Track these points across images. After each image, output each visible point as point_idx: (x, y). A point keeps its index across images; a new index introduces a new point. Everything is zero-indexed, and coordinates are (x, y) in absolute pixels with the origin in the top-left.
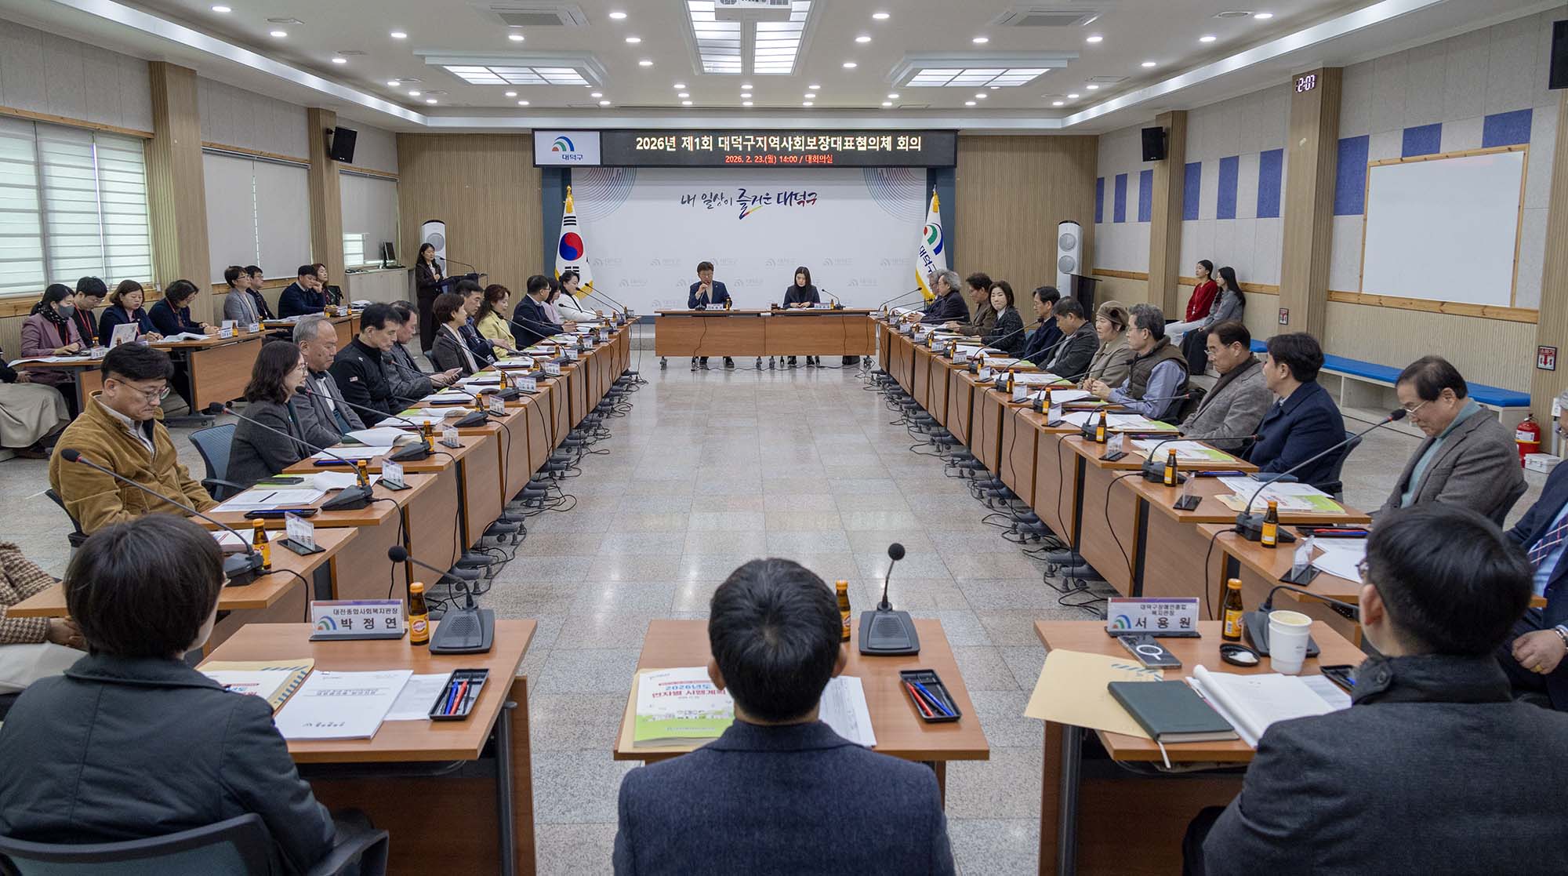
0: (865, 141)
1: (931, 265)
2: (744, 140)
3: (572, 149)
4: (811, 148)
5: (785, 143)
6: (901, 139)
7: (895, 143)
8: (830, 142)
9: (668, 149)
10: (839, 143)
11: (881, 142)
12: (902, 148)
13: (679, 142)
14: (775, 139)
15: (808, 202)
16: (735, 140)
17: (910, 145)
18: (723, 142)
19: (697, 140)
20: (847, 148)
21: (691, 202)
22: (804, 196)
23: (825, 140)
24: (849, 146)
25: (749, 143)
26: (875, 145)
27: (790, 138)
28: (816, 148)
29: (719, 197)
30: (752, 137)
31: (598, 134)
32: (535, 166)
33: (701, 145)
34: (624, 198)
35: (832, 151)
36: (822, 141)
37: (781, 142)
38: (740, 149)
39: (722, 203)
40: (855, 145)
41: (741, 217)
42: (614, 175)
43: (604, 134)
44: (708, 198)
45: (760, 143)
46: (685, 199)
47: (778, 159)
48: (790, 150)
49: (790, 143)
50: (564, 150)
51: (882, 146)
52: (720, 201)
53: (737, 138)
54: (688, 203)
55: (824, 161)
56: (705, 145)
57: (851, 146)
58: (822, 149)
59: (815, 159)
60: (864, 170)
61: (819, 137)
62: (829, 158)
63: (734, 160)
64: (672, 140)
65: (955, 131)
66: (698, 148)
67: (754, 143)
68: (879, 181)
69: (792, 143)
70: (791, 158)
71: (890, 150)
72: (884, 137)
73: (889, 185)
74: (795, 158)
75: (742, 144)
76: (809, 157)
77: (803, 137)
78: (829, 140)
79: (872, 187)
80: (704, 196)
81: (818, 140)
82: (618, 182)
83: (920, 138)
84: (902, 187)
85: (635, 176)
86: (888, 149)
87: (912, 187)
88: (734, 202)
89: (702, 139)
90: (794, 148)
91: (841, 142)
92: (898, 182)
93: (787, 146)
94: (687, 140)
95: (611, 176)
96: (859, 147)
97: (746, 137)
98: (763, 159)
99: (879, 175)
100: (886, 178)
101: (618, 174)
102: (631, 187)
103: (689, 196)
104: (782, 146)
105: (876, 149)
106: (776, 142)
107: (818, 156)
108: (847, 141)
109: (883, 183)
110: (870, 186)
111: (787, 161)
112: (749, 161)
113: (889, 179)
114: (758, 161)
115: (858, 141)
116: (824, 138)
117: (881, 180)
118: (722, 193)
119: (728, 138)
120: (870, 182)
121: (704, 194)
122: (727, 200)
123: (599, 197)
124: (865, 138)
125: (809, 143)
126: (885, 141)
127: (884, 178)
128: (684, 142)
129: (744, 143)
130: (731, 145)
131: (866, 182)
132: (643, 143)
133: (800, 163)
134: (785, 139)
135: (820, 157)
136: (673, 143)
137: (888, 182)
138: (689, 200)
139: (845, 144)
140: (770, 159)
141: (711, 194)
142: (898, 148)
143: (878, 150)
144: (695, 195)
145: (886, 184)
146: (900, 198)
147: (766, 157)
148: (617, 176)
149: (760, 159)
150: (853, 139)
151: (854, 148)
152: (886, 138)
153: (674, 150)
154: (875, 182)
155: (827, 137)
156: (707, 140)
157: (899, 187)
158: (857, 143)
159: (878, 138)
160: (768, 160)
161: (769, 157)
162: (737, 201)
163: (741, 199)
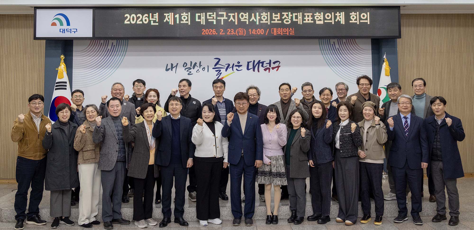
0: (322, 16)
2: (217, 15)
3: (68, 24)
4: (276, 22)
5: (253, 18)
6: (353, 14)
7: (347, 18)
8: (292, 17)
9: (152, 24)
10: (300, 17)
11: (335, 17)
12: (353, 21)
13: (162, 18)
14: (244, 15)
15: (273, 68)
16: (210, 16)
17: (360, 19)
18: (199, 17)
19: (177, 16)
20: (307, 22)
21: (174, 69)
22: (270, 63)
23: (287, 15)
24: (308, 20)
25: (222, 18)
26: (331, 19)
27: (257, 14)
28: (280, 22)
29: (198, 65)
30: (225, 13)
31: (91, 11)
32: (35, 38)
33: (180, 20)
34: (118, 66)
35: (294, 24)
36: (285, 16)
37: (250, 17)
38: (215, 23)
39: (201, 70)
40: (314, 20)
43: (97, 11)
44: (189, 66)
45: (232, 18)
46: (169, 67)
47: (248, 32)
48: (258, 23)
49: (258, 18)
50: (62, 24)
51: (336, 20)
52: (199, 68)
53: (212, 13)
54: (172, 70)
55: (287, 33)
56: (184, 20)
57: (310, 20)
58: (285, 22)
59: (279, 31)
60: (319, 41)
61: (283, 13)
62: (291, 31)
63: (209, 33)
64: (156, 16)
65: (397, 7)
66: (178, 22)
67: (227, 18)
68: (332, 50)
69: (259, 18)
70: (259, 31)
71: (344, 23)
72: (338, 13)
73: (341, 54)
74: (262, 31)
75: (216, 19)
76: (274, 29)
77: (269, 13)
78: (291, 15)
79: (326, 56)
80: (185, 64)
81: (282, 16)
82: (112, 53)
83: (368, 13)
84: (352, 55)
85: (127, 47)
86: (342, 23)
87: (359, 55)
88: (211, 69)
89: (182, 14)
90: (261, 22)
91: (301, 18)
92: (348, 51)
93: (255, 20)
94: (168, 16)
95: (107, 48)
96: (317, 21)
97: (220, 13)
98: (235, 32)
99: (332, 46)
100: (338, 48)
101: (112, 46)
102: (123, 57)
103: (172, 65)
104: (251, 20)
105: (332, 23)
106: (246, 17)
107: (282, 28)
108: (306, 16)
109: (335, 53)
110: (325, 55)
111: (255, 34)
112: (223, 34)
113: (340, 49)
114: (230, 34)
115: (316, 16)
116: (287, 13)
117: (334, 50)
118: (200, 62)
119: (204, 13)
120: (325, 51)
121: (185, 63)
122: (204, 68)
123: (96, 66)
124: (322, 13)
125: (274, 18)
126: (339, 16)
127: (336, 48)
128: (165, 18)
129: (218, 18)
130: (206, 20)
131: (322, 52)
132: (130, 18)
133: (266, 35)
134: (253, 14)
135: (284, 29)
136: (156, 18)
137: (339, 51)
138: (172, 67)
139: (305, 18)
140: (240, 32)
141: (191, 62)
142: (350, 22)
143: (333, 23)
144: (177, 64)
145: (338, 53)
146: (351, 65)
147: (237, 29)
148: (112, 47)
149: (232, 32)
150: (311, 14)
151: (313, 22)
152: (340, 13)
153: (157, 24)
154: (329, 51)
155: (290, 13)
156: (186, 15)
157: (349, 55)
158: (315, 17)
159: (333, 13)
160: (238, 32)
161: (240, 29)
162: (213, 68)
163: (216, 67)
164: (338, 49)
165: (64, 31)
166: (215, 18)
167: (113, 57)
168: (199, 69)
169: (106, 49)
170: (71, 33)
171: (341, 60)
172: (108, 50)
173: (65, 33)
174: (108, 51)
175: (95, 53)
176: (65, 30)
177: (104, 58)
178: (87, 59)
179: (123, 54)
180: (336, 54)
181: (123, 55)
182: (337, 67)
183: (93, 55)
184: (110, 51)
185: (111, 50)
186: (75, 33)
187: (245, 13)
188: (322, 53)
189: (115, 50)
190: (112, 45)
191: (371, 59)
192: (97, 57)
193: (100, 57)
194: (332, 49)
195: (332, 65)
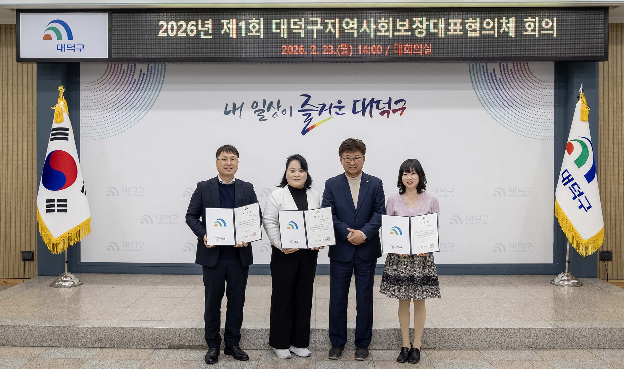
0: (478, 24)
1: (582, 198)
2: (307, 23)
3: (70, 37)
4: (403, 33)
5: (365, 26)
6: (529, 21)
7: (520, 26)
8: (428, 26)
9: (202, 36)
10: (441, 26)
11: (500, 25)
12: (529, 33)
13: (217, 26)
14: (351, 22)
15: (394, 111)
16: (295, 23)
17: (541, 28)
18: (278, 26)
19: (242, 24)
20: (452, 33)
21: (237, 112)
22: (389, 104)
23: (421, 23)
24: (455, 28)
25: (315, 28)
26: (493, 29)
27: (372, 20)
28: (409, 33)
29: (275, 105)
30: (319, 19)
31: (105, 16)
32: (20, 60)
33: (248, 30)
34: (149, 107)
35: (431, 37)
36: (417, 24)
37: (360, 25)
38: (303, 36)
39: (279, 113)
40: (464, 30)
41: (304, 132)
42: (136, 77)
43: (114, 16)
44: (260, 107)
45: (330, 27)
46: (230, 108)
47: (356, 50)
48: (372, 36)
49: (373, 26)
50: (60, 37)
51: (501, 31)
52: (276, 110)
53: (298, 20)
54: (234, 113)
55: (420, 52)
56: (254, 30)
57: (458, 30)
58: (417, 35)
59: (407, 49)
60: (469, 66)
61: (414, 19)
62: (426, 48)
63: (293, 51)
64: (208, 24)
65: (604, 9)
66: (243, 34)
67: (322, 27)
68: (490, 82)
69: (375, 27)
70: (374, 48)
71: (513, 36)
72: (504, 18)
73: (504, 89)
74: (379, 48)
75: (305, 29)
76: (399, 46)
77: (391, 19)
78: (427, 23)
79: (481, 91)
80: (255, 104)
81: (412, 23)
82: (140, 85)
83: (555, 19)
84: (522, 91)
85: (164, 77)
86: (510, 35)
87: (534, 91)
88: (295, 112)
89: (250, 21)
90: (378, 34)
91: (443, 26)
92: (516, 84)
93: (368, 31)
94: (228, 24)
95: (133, 77)
96: (469, 32)
97: (311, 19)
98: (335, 50)
99: (490, 75)
100: (500, 79)
101: (140, 75)
102: (158, 92)
103: (234, 105)
104: (361, 31)
105: (494, 34)
106: (353, 26)
107: (411, 44)
108: (452, 24)
109: (495, 86)
110: (478, 90)
111: (368, 53)
112: (315, 53)
113: (504, 80)
114: (327, 53)
115: (468, 23)
116: (421, 19)
117: (493, 82)
118: (279, 101)
119: (286, 20)
120: (478, 84)
121: (255, 102)
122: (285, 110)
123: (116, 107)
124: (478, 19)
125: (398, 27)
126: (507, 23)
127: (496, 79)
128: (223, 26)
129: (308, 27)
130: (289, 30)
131: (473, 85)
132: (167, 28)
133: (386, 54)
134: (365, 21)
135: (415, 46)
136: (208, 28)
137: (502, 84)
138: (235, 109)
139: (450, 28)
140: (344, 49)
141: (265, 101)
142: (525, 33)
143: (496, 36)
144: (243, 104)
145: (500, 87)
146: (520, 106)
147: (339, 46)
148: (140, 77)
149: (330, 50)
150: (460, 21)
151: (462, 33)
152: (507, 19)
153: (210, 37)
154: (485, 84)
155: (425, 19)
156: (257, 23)
157: (517, 91)
158: (467, 25)
159: (496, 19)
160: (341, 51)
161: (344, 46)
162: (299, 111)
163: (304, 108)
164: (500, 81)
165: (63, 48)
166: (303, 27)
167: (142, 93)
168: (276, 113)
169: (130, 79)
170: (74, 51)
171: (504, 98)
172: (135, 81)
173: (64, 51)
174: (134, 83)
175: (115, 85)
177: (128, 93)
178: (102, 95)
179: (158, 87)
180: (496, 88)
181: (157, 89)
182: (497, 110)
183: (112, 89)
184: (138, 83)
185: (138, 82)
186: (80, 51)
187: (352, 19)
188: (474, 87)
189: (145, 81)
190: (141, 73)
191: (553, 97)
192: (117, 92)
193: (122, 92)
194: (491, 80)
195: (489, 106)
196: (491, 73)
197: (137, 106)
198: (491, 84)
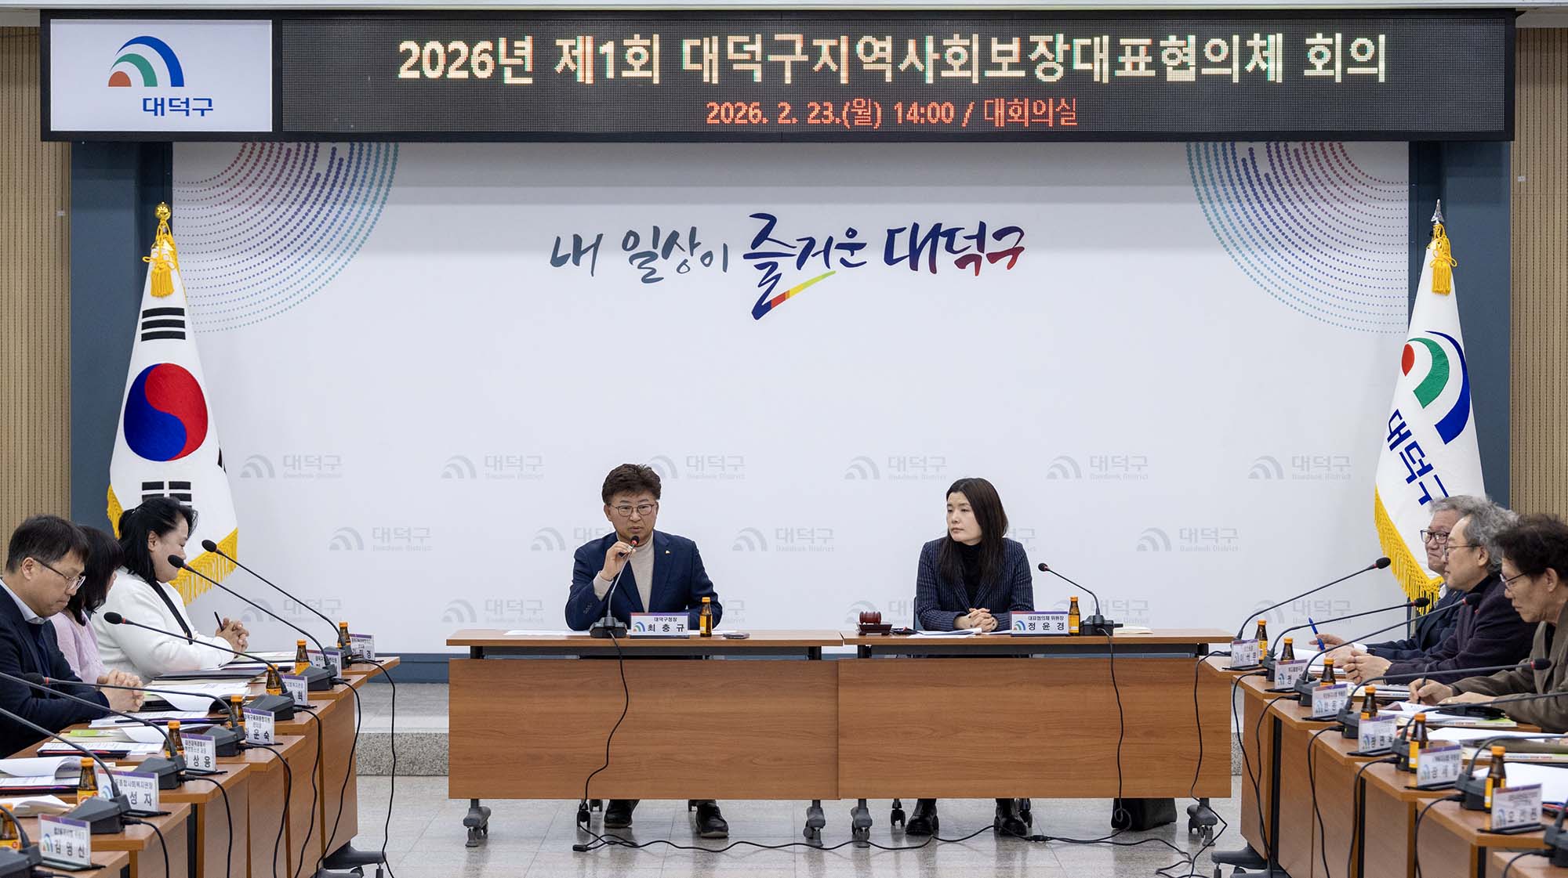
0: (1191, 50)
1: (1427, 479)
2: (770, 47)
3: (177, 80)
4: (1005, 73)
5: (912, 57)
6: (1318, 41)
7: (1295, 56)
8: (1068, 56)
9: (509, 78)
10: (1102, 55)
11: (1246, 54)
12: (1320, 72)
13: (546, 55)
14: (877, 45)
15: (994, 258)
16: (738, 48)
17: (1348, 61)
18: (697, 55)
19: (608, 48)
20: (1128, 71)
21: (585, 259)
22: (980, 238)
23: (1051, 46)
24: (1136, 65)
25: (788, 59)
26: (1227, 63)
27: (929, 41)
28: (1022, 74)
29: (684, 240)
30: (798, 39)
31: (266, 28)
32: (47, 135)
33: (621, 64)
34: (356, 245)
35: (1076, 83)
36: (1042, 49)
37: (899, 53)
38: (758, 77)
39: (695, 261)
40: (1157, 65)
41: (760, 310)
42: (321, 167)
43: (288, 28)
44: (645, 245)
46: (566, 248)
47: (889, 114)
48: (930, 80)
49: (931, 56)
50: (150, 80)
51: (1250, 68)
52: (686, 255)
53: (746, 39)
54: (576, 262)
55: (1048, 118)
56: (637, 64)
57: (1142, 66)
58: (1039, 74)
59: (1015, 111)
60: (1189, 151)
61: (1033, 38)
62: (1064, 109)
63: (735, 116)
64: (523, 48)
66: (610, 74)
67: (805, 58)
68: (1241, 184)
69: (937, 56)
70: (934, 110)
71: (1280, 80)
72: (1257, 36)
73: (1279, 200)
74: (948, 110)
75: (764, 62)
76: (997, 104)
77: (975, 37)
78: (1067, 47)
79: (1217, 205)
80: (631, 239)
81: (1027, 47)
82: (332, 190)
83: (1382, 38)
84: (1324, 205)
85: (393, 168)
86: (1271, 78)
87: (1357, 206)
88: (736, 259)
89: (626, 42)
90: (945, 74)
91: (1105, 55)
92: (1308, 188)
93: (920, 67)
94: (572, 48)
95: (312, 168)
96: (1169, 69)
97: (778, 37)
98: (837, 113)
99: (1240, 164)
100: (1267, 175)
101: (332, 163)
102: (377, 207)
103: (577, 240)
104: (903, 67)
105: (1230, 76)
106: (882, 55)
107: (1026, 100)
108: (1128, 50)
109: (1255, 194)
110: (1211, 202)
111: (919, 121)
112: (789, 121)
113: (1277, 177)
114: (818, 121)
115: (1166, 48)
116: (1050, 38)
117: (1250, 182)
118: (693, 230)
119: (715, 39)
120: (1210, 188)
121: (631, 233)
122: (709, 254)
123: (267, 245)
124: (1192, 39)
125: (995, 59)
126: (1262, 49)
127: (1257, 176)
128: (561, 55)
129: (772, 58)
130: (725, 63)
131: (1197, 190)
132: (420, 59)
133: (964, 125)
134: (912, 45)
135: (1035, 104)
136: (523, 58)
137: (1272, 188)
138: (578, 252)
139: (1121, 59)
141: (656, 231)
142: (1307, 73)
143: (1236, 79)
144: (600, 237)
145: (1266, 196)
146: (1319, 246)
147: (848, 104)
148: (331, 167)
149: (825, 113)
150: (1148, 41)
151: (1152, 73)
152: (1264, 37)
153: (529, 81)
154: (1229, 188)
155: (1060, 37)
156: (644, 46)
157: (1311, 205)
158: (1165, 54)
159: (1236, 39)
160: (852, 116)
161: (859, 103)
162: (746, 257)
163: (757, 250)
164: (1268, 179)
165: (159, 108)
166: (758, 58)
167: (337, 208)
168: (686, 261)
169: (305, 173)
170: (187, 115)
171: (1279, 223)
172: (317, 179)
173: (163, 114)
174: (315, 184)
175: (265, 189)
176: (162, 105)
177: (299, 210)
178: (231, 214)
179: (377, 194)
180: (1258, 198)
181: (376, 198)
182: (1261, 255)
183: (256, 198)
184: (325, 184)
185: (326, 179)
186: (203, 114)
187: (881, 38)
188: (1199, 194)
189: (345, 179)
190: (333, 158)
191: (1406, 222)
192: (271, 208)
193: (284, 208)
194: (1244, 177)
195: (1239, 243)
196: (1244, 160)
197: (323, 242)
198: (1243, 188)
